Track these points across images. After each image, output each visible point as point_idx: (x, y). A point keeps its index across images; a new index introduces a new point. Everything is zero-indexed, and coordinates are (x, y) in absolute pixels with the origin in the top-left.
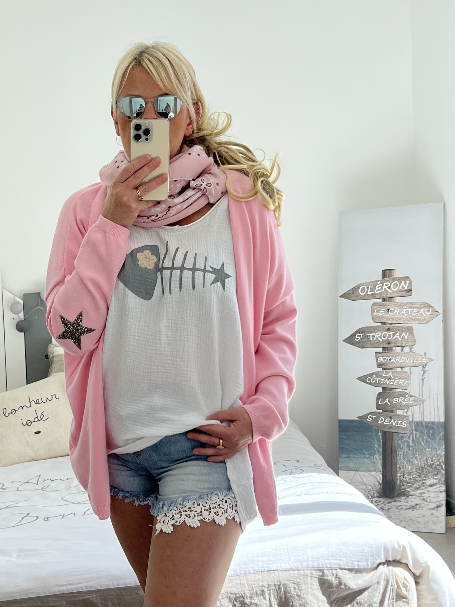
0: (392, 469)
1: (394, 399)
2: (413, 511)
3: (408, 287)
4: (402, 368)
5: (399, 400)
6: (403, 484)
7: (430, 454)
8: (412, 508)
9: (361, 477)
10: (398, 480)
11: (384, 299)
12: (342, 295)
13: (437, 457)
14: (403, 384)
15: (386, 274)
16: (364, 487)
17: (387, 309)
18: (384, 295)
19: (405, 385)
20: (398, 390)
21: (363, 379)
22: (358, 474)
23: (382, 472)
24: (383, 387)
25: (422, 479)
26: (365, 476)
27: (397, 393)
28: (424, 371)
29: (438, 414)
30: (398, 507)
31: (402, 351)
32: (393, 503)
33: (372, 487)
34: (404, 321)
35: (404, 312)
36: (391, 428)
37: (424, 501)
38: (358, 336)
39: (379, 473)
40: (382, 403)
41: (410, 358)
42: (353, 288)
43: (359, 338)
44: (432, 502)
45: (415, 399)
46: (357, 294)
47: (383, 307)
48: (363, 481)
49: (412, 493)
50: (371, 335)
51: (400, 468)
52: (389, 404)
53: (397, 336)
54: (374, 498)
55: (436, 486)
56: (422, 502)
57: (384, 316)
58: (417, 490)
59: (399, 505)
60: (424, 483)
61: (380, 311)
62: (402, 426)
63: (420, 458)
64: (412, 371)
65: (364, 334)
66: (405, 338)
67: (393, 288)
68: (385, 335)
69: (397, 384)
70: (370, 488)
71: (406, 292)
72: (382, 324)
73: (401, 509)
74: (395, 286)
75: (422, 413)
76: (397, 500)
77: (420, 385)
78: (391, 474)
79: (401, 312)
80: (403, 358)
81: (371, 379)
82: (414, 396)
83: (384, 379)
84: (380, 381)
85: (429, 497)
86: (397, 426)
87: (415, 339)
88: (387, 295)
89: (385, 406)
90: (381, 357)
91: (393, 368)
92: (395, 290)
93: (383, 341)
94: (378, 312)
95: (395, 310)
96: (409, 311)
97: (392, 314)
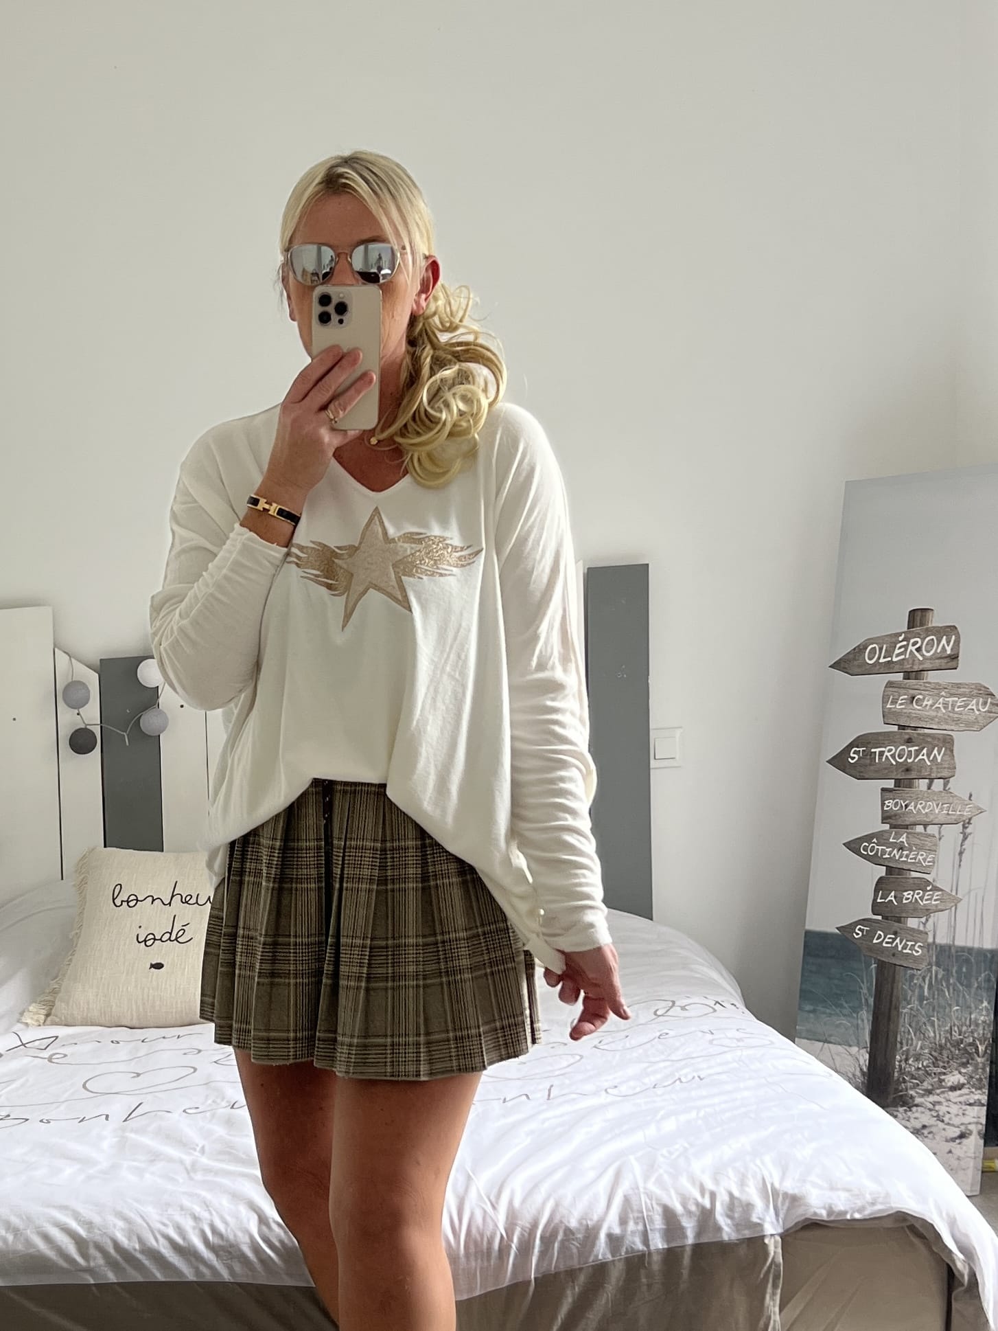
0: (886, 1045)
1: (905, 894)
3: (952, 649)
4: (925, 826)
5: (913, 896)
6: (904, 1079)
7: (957, 1018)
9: (832, 1056)
10: (896, 1069)
11: (908, 675)
12: (834, 663)
13: (970, 1026)
14: (924, 863)
15: (917, 618)
17: (910, 696)
18: (909, 666)
19: (927, 864)
20: (914, 874)
21: (853, 846)
22: (828, 1050)
23: (868, 1050)
24: (886, 866)
25: (939, 1070)
26: (839, 1054)
27: (911, 881)
28: (965, 834)
29: (981, 933)
31: (929, 788)
34: (939, 723)
35: (939, 704)
36: (894, 955)
37: (938, 1120)
38: (855, 752)
39: (864, 1049)
40: (883, 900)
41: (942, 805)
42: (855, 649)
43: (856, 757)
44: (953, 1125)
45: (942, 894)
46: (860, 661)
47: (904, 691)
49: (918, 1100)
50: (877, 750)
51: (901, 1043)
52: (896, 903)
53: (923, 756)
55: (964, 1091)
56: (935, 1123)
57: (905, 711)
58: (928, 1096)
60: (941, 1081)
61: (898, 699)
62: (914, 952)
63: (939, 1026)
64: (942, 834)
65: (864, 749)
66: (937, 759)
67: (925, 650)
68: (902, 753)
69: (913, 861)
71: (948, 660)
72: (899, 729)
74: (929, 647)
75: (953, 928)
77: (955, 865)
78: (884, 1054)
79: (934, 704)
80: (930, 803)
81: (869, 847)
82: (941, 890)
83: (890, 849)
84: (884, 852)
85: (949, 1113)
86: (904, 951)
87: (955, 763)
88: (913, 664)
89: (887, 907)
90: (891, 799)
91: (910, 825)
92: (928, 655)
93: (896, 765)
94: (894, 702)
95: (924, 698)
96: (948, 701)
97: (919, 708)
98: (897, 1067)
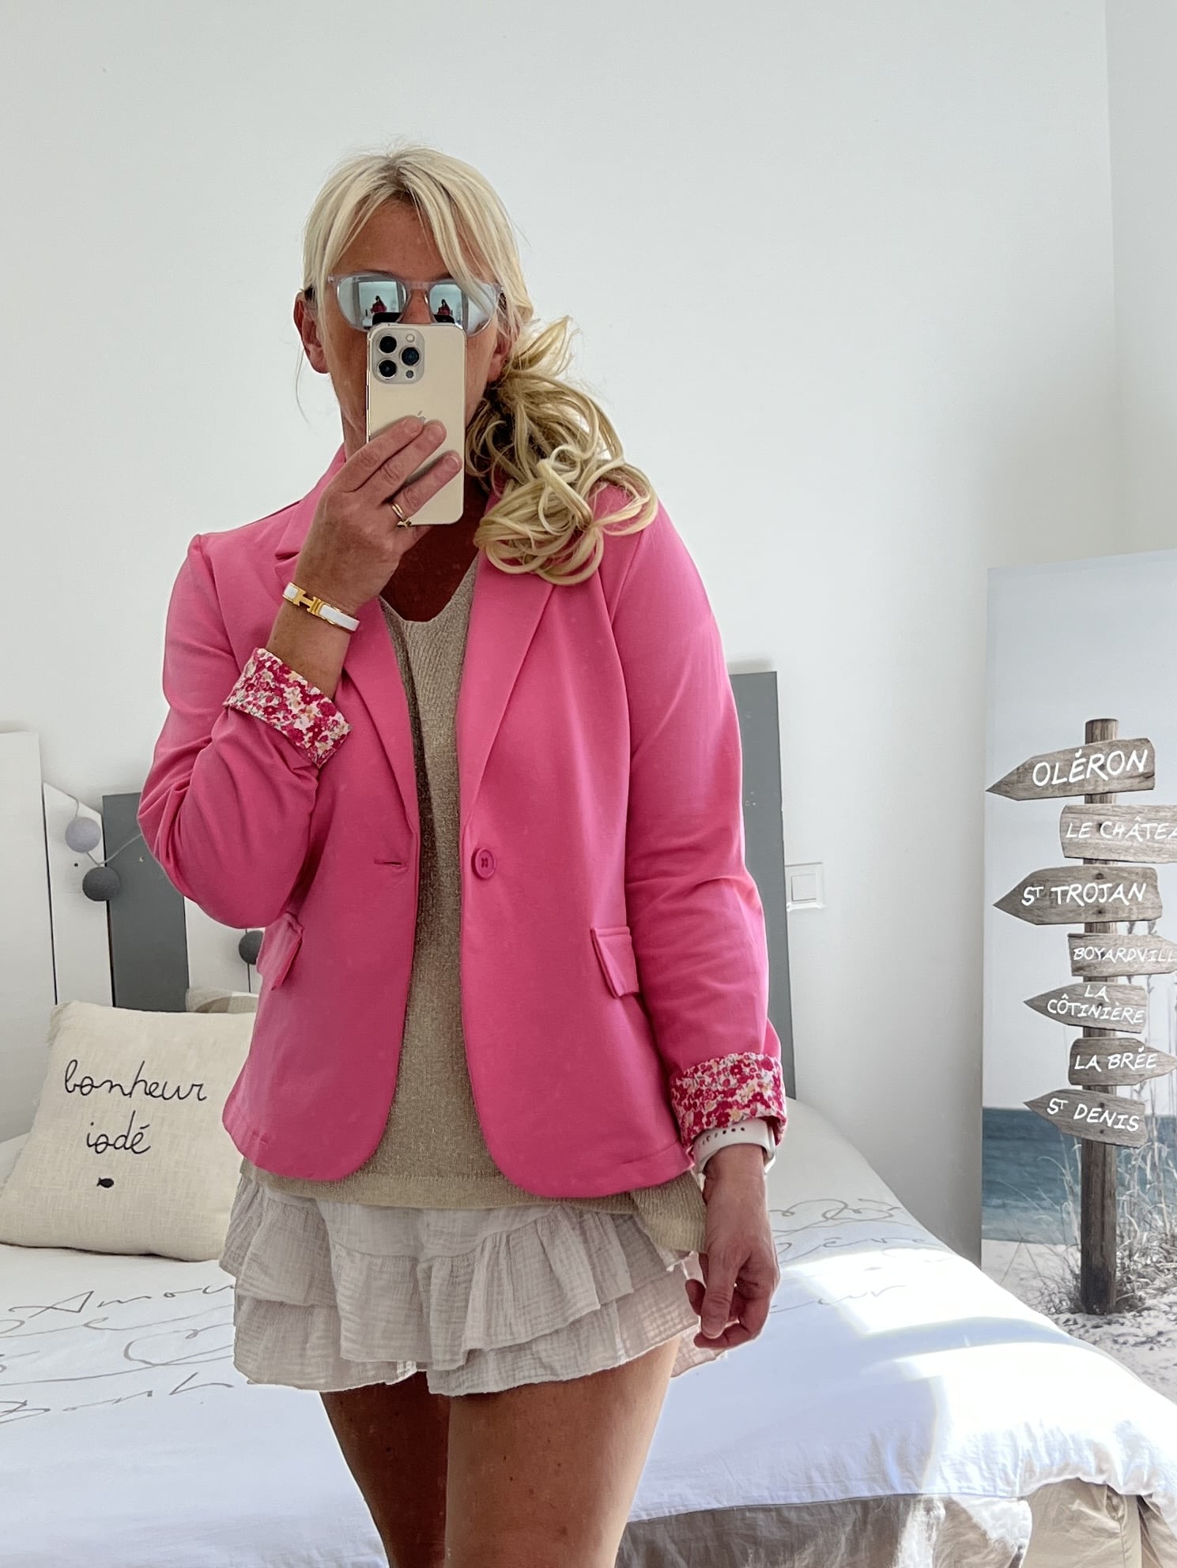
0: (1102, 1239)
1: (1111, 1058)
2: (1151, 1349)
3: (1145, 766)
4: (1129, 977)
5: (1121, 1060)
6: (1129, 1278)
8: (1150, 1340)
9: (1032, 1258)
10: (1117, 1267)
11: (1090, 798)
12: (994, 786)
14: (1132, 1020)
15: (1096, 730)
16: (1038, 1283)
17: (1095, 823)
18: (1091, 788)
19: (1135, 1022)
20: (1119, 1035)
21: (1039, 1004)
22: (1026, 1251)
23: (1080, 1247)
24: (1084, 1027)
25: (1173, 1265)
26: (1040, 1255)
27: (1117, 1043)
30: (1116, 1338)
31: (1130, 931)
32: (1106, 1328)
33: (1057, 1283)
34: (1135, 854)
35: (1134, 831)
36: (1102, 1132)
38: (1030, 893)
39: (1075, 1247)
40: (1083, 1067)
41: (1149, 951)
42: (1018, 769)
43: (1033, 898)
45: (1158, 1056)
46: (1028, 783)
47: (1087, 817)
48: (1037, 1268)
49: (1149, 1302)
50: (1059, 889)
51: (1122, 1237)
52: (1099, 1070)
53: (1119, 893)
54: (1061, 1313)
56: (1173, 1328)
57: (1090, 841)
58: (1162, 1296)
59: (1119, 1333)
61: (1080, 827)
62: (1128, 1127)
64: (1151, 987)
65: (1042, 888)
66: (1137, 898)
67: (1111, 768)
68: (1091, 892)
69: (1118, 1018)
70: (1053, 1285)
71: (1142, 778)
72: (1085, 863)
73: (1125, 1343)
74: (1115, 763)
76: (1114, 1320)
77: (1172, 1023)
78: (1102, 1250)
79: (1129, 831)
80: (1133, 950)
81: (1059, 1005)
82: (1158, 1052)
83: (1087, 1006)
84: (1078, 1010)
86: (1116, 1127)
87: (1160, 902)
88: (1096, 786)
89: (1088, 1075)
90: (1082, 947)
91: (1109, 977)
92: (1115, 774)
93: (1085, 905)
94: (1076, 830)
95: (1114, 825)
96: (1146, 828)
97: (1108, 837)
98: (1119, 1265)
